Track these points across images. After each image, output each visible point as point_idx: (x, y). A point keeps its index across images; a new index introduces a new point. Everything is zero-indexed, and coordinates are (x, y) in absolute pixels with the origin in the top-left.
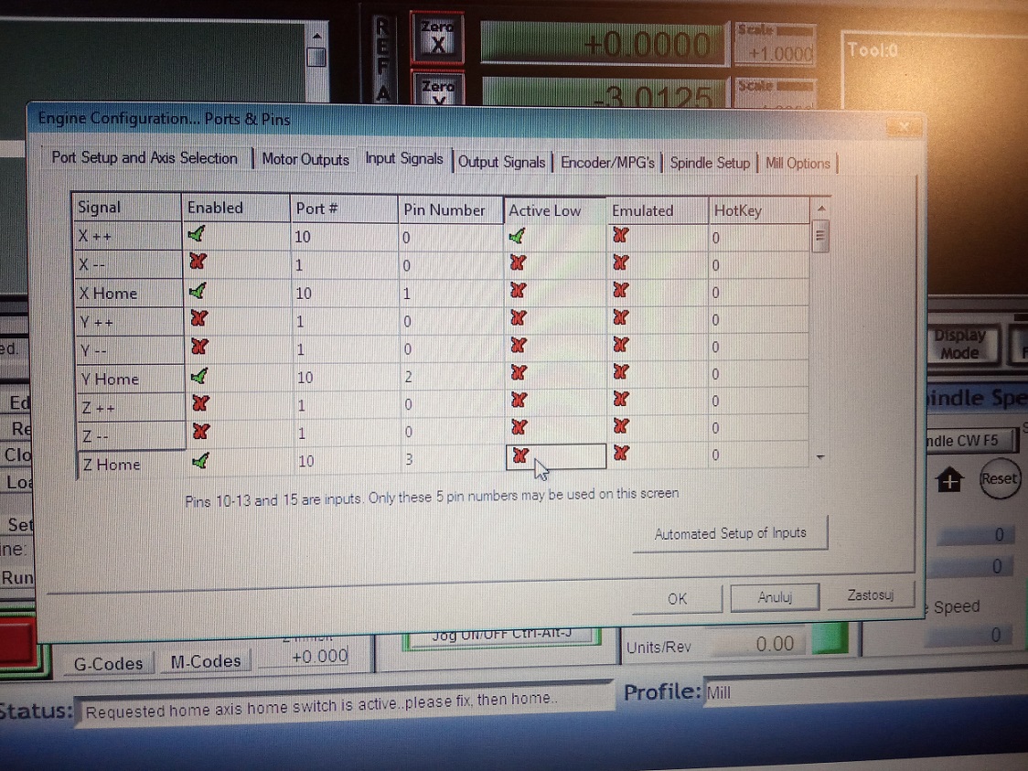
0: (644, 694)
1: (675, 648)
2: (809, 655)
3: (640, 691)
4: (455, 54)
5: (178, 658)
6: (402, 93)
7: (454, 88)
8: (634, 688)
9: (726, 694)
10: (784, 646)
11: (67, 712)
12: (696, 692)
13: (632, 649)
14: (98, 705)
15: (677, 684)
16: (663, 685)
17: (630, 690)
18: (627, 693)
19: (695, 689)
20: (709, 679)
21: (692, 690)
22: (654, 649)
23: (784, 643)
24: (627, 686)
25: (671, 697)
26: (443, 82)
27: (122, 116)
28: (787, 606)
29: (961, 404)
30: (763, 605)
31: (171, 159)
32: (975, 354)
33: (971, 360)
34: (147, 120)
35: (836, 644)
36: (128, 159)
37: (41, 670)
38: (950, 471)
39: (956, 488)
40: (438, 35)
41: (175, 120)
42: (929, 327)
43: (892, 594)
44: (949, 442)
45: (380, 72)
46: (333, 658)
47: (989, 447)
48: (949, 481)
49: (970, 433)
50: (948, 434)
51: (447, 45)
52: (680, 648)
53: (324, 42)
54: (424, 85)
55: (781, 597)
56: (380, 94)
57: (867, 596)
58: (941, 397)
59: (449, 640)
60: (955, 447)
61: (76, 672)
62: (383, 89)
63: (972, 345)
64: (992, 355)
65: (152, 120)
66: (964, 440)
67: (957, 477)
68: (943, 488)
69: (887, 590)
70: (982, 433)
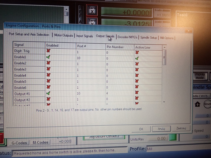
0: (134, 149)
1: (141, 140)
2: (168, 141)
3: (133, 149)
4: (96, 14)
5: (34, 142)
6: (84, 22)
7: (95, 21)
8: (132, 148)
9: (151, 149)
10: (163, 139)
11: (10, 153)
12: (145, 149)
13: (131, 140)
14: (17, 152)
15: (141, 147)
16: (138, 147)
17: (131, 148)
18: (130, 149)
19: (145, 148)
20: (148, 146)
21: (144, 148)
22: (136, 140)
23: (163, 138)
24: (130, 148)
25: (140, 150)
26: (93, 20)
27: (24, 25)
28: (164, 131)
29: (200, 88)
30: (159, 130)
31: (35, 35)
32: (203, 78)
33: (202, 79)
34: (30, 26)
35: (174, 139)
36: (25, 35)
37: (4, 144)
38: (198, 102)
39: (199, 106)
40: (92, 10)
41: (36, 26)
42: (194, 72)
43: (186, 128)
44: (197, 96)
45: (80, 17)
46: (68, 142)
47: (206, 97)
48: (197, 104)
49: (202, 94)
50: (197, 95)
51: (94, 12)
52: (142, 139)
53: (68, 11)
54: (89, 20)
55: (163, 129)
56: (80, 22)
57: (180, 128)
58: (196, 87)
59: (93, 138)
60: (199, 97)
61: (12, 145)
62: (80, 21)
63: (202, 76)
64: (206, 78)
65: (31, 26)
66: (200, 96)
67: (199, 103)
68: (196, 106)
69: (185, 127)
70: (204, 94)
